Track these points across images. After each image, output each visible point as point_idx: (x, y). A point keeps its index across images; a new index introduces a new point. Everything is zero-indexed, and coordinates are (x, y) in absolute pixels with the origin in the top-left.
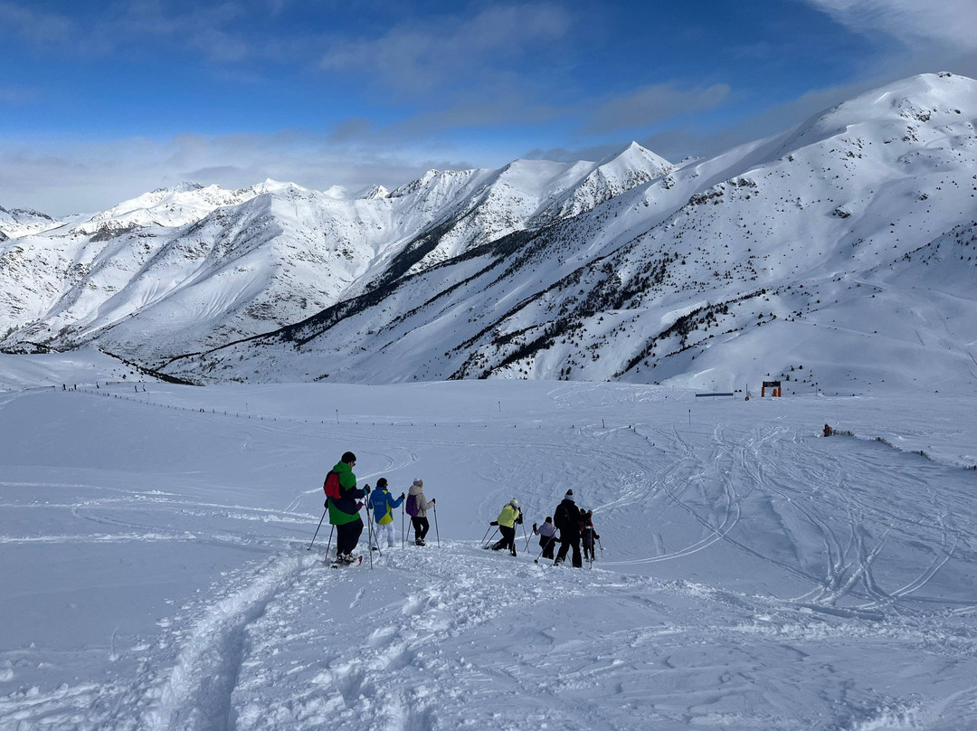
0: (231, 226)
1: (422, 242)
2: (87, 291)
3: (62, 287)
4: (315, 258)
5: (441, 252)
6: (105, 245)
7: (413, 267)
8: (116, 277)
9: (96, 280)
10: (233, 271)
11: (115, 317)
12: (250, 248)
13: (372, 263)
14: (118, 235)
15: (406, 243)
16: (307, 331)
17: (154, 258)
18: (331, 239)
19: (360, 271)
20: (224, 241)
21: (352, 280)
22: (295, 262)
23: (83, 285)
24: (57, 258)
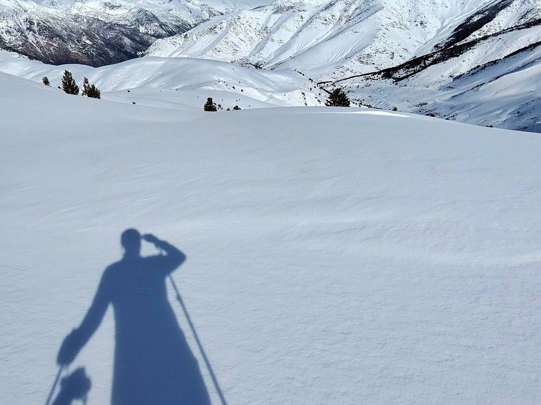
0: (351, 4)
1: (480, 17)
2: (269, 42)
3: (257, 40)
4: (402, 26)
5: (497, 23)
6: (280, 16)
7: (473, 34)
8: (285, 35)
9: (275, 36)
10: (351, 32)
11: (282, 58)
12: (361, 19)
13: (439, 31)
14: (287, 10)
15: (466, 18)
16: (402, 73)
17: (305, 24)
18: (413, 14)
19: (430, 37)
20: (346, 14)
21: (424, 42)
22: (390, 28)
23: (268, 39)
24: (256, 23)
